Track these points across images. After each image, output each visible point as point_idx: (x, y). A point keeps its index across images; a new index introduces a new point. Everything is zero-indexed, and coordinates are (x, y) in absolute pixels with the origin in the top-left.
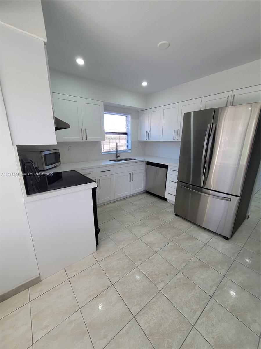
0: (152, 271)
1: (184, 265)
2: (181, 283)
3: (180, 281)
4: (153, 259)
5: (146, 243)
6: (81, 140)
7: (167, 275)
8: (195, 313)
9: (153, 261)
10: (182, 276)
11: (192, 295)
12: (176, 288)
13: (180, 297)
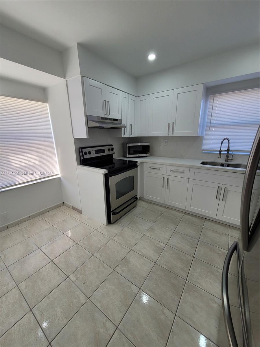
0: (88, 268)
1: (99, 305)
2: (73, 299)
3: (76, 299)
4: (104, 267)
5: (126, 257)
6: (168, 135)
7: (84, 283)
8: (40, 313)
9: (101, 267)
10: (82, 302)
11: (58, 313)
12: (69, 293)
13: (59, 297)
